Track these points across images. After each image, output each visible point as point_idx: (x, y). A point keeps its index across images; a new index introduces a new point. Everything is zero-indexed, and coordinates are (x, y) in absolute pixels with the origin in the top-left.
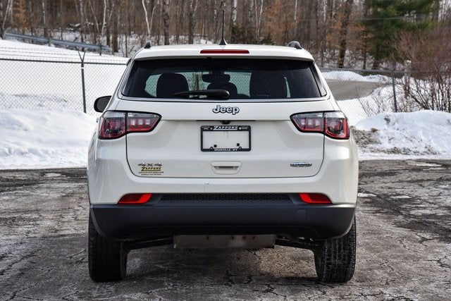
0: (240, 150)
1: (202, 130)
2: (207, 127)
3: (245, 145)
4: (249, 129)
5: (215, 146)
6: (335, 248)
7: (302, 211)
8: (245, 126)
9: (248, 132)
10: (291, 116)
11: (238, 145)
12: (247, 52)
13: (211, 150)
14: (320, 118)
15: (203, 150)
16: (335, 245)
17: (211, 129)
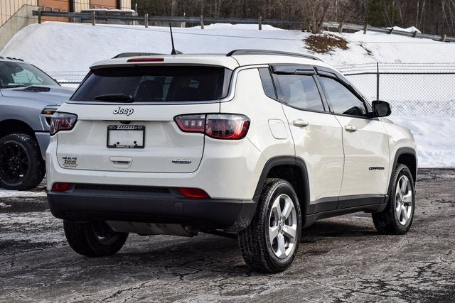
0: (136, 147)
1: (109, 129)
2: (112, 126)
3: (140, 143)
4: (143, 129)
5: (118, 143)
6: (245, 241)
7: (179, 203)
8: (141, 126)
9: (142, 132)
10: (175, 118)
11: (135, 142)
12: (162, 60)
13: (114, 146)
14: (203, 119)
15: (109, 146)
16: (245, 238)
17: (115, 128)
